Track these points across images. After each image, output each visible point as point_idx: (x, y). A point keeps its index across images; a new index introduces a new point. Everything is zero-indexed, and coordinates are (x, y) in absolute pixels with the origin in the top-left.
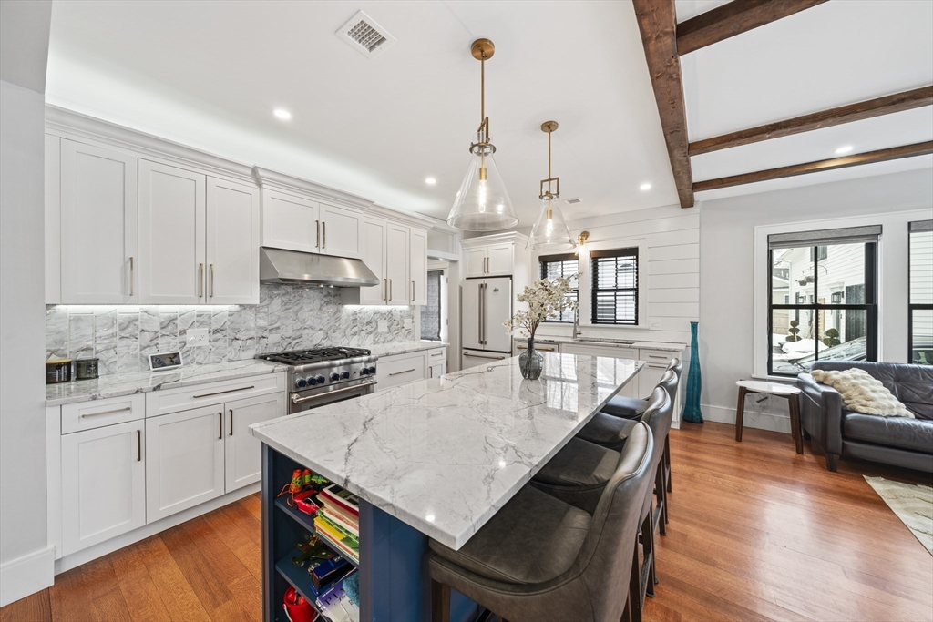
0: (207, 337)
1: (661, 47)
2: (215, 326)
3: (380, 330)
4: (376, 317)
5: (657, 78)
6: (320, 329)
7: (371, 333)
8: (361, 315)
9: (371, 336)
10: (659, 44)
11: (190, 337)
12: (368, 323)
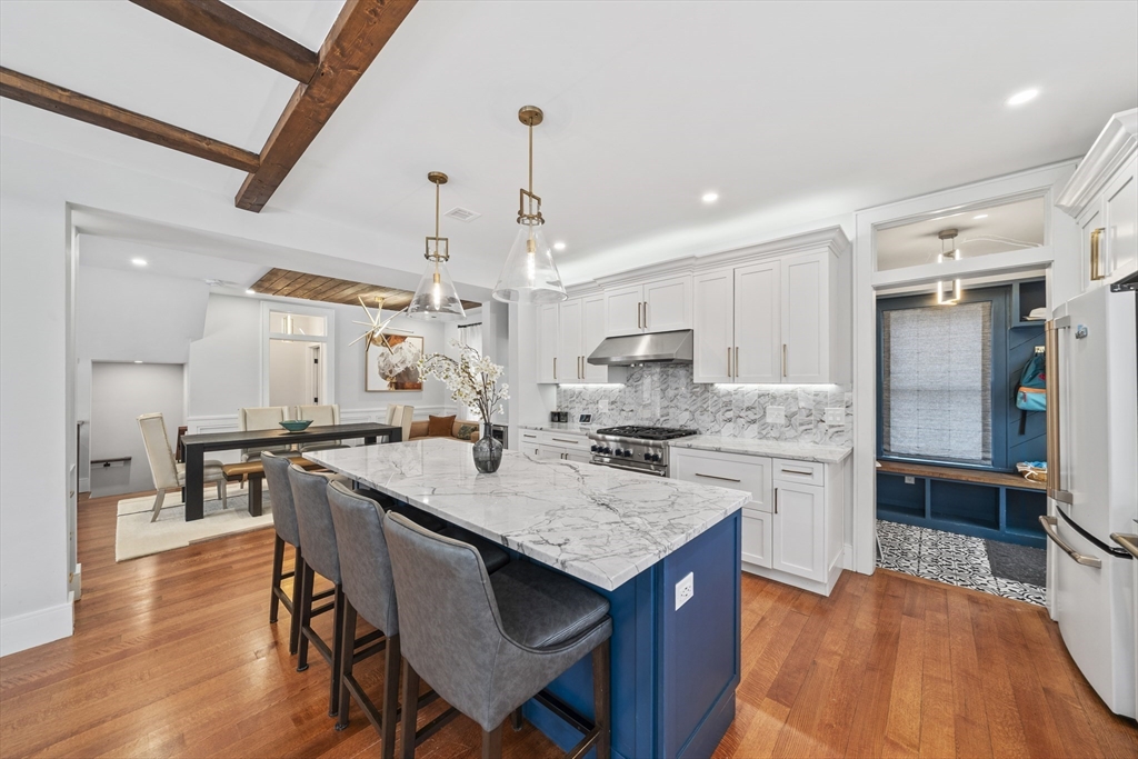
0: (608, 407)
1: (325, 93)
2: (612, 400)
3: (769, 420)
4: (762, 400)
5: (356, 69)
6: (686, 410)
7: (754, 422)
8: (736, 397)
9: (755, 426)
10: (325, 96)
11: (600, 406)
12: (748, 409)
